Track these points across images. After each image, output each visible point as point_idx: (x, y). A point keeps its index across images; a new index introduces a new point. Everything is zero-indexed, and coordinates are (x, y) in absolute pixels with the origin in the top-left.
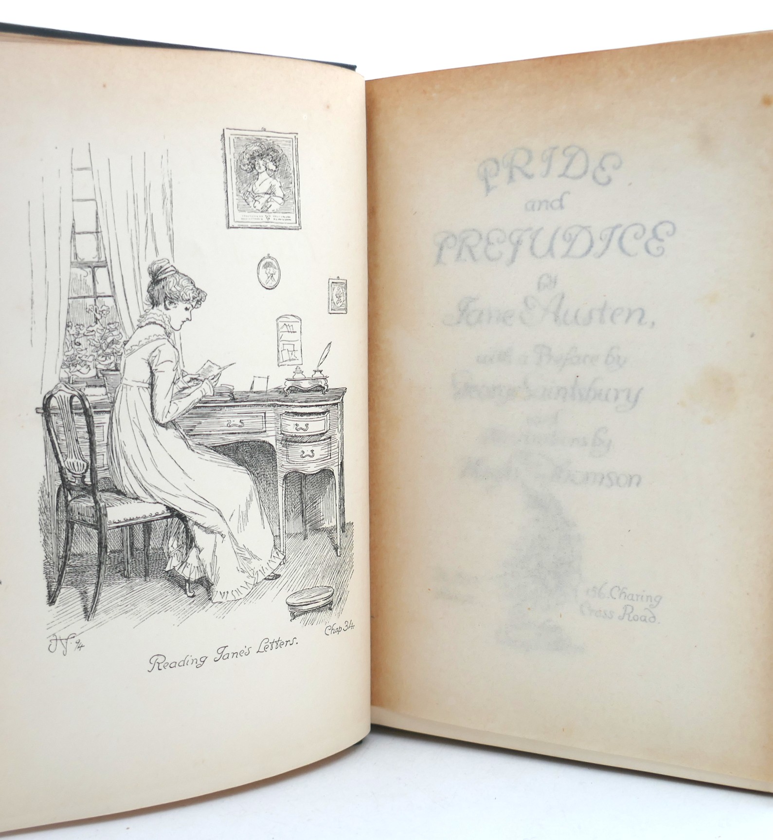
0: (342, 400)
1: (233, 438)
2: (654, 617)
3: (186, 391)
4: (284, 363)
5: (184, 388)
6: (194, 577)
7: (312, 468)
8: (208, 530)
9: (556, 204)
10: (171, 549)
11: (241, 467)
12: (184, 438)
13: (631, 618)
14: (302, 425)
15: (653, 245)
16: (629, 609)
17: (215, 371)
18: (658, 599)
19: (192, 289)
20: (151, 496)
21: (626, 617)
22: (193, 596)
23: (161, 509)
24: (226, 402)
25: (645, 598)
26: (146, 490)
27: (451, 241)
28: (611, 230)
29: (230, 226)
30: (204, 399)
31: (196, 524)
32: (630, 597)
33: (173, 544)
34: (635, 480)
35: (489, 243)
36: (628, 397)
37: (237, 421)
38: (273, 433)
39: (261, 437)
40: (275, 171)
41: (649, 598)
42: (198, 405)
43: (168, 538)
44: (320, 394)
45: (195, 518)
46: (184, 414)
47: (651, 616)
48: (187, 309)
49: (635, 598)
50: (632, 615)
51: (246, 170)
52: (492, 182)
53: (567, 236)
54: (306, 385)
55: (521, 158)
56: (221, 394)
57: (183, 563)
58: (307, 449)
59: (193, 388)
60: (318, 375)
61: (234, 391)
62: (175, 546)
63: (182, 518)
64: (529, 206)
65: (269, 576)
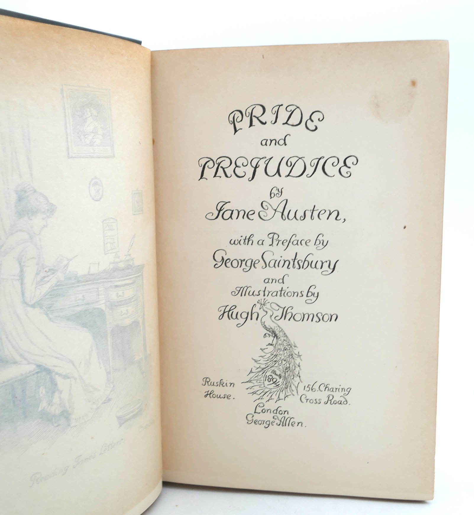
0: (142, 273)
1: (79, 309)
2: (346, 401)
3: (46, 279)
4: (108, 252)
5: (44, 277)
6: (58, 412)
7: (127, 322)
8: (66, 377)
9: (282, 142)
10: (41, 395)
11: (85, 329)
12: (47, 314)
13: (332, 403)
14: (120, 293)
15: (344, 170)
16: (331, 398)
17: (65, 262)
18: (349, 390)
19: (46, 204)
20: (25, 359)
21: (329, 402)
22: (58, 426)
23: (32, 367)
24: (73, 283)
25: (340, 390)
26: (21, 355)
27: (210, 164)
28: (318, 160)
29: (70, 156)
30: (59, 283)
31: (57, 374)
32: (331, 390)
33: (42, 390)
34: (334, 317)
35: (237, 166)
36: (329, 266)
37: (80, 296)
38: (103, 301)
39: (96, 306)
40: (97, 116)
41: (343, 390)
42: (55, 288)
43: (39, 387)
44: (130, 271)
45: (56, 369)
46: (45, 296)
47: (345, 400)
48: (43, 219)
49: (334, 390)
50: (333, 401)
51: (79, 116)
52: (238, 126)
53: (289, 164)
54: (122, 265)
55: (258, 111)
56: (70, 279)
57: (49, 404)
58: (123, 309)
59: (51, 276)
60: (128, 258)
61: (78, 275)
62: (44, 392)
63: (48, 371)
64: (264, 143)
65: (105, 400)
